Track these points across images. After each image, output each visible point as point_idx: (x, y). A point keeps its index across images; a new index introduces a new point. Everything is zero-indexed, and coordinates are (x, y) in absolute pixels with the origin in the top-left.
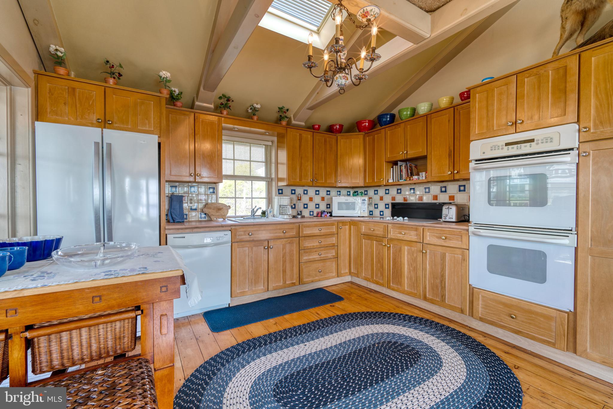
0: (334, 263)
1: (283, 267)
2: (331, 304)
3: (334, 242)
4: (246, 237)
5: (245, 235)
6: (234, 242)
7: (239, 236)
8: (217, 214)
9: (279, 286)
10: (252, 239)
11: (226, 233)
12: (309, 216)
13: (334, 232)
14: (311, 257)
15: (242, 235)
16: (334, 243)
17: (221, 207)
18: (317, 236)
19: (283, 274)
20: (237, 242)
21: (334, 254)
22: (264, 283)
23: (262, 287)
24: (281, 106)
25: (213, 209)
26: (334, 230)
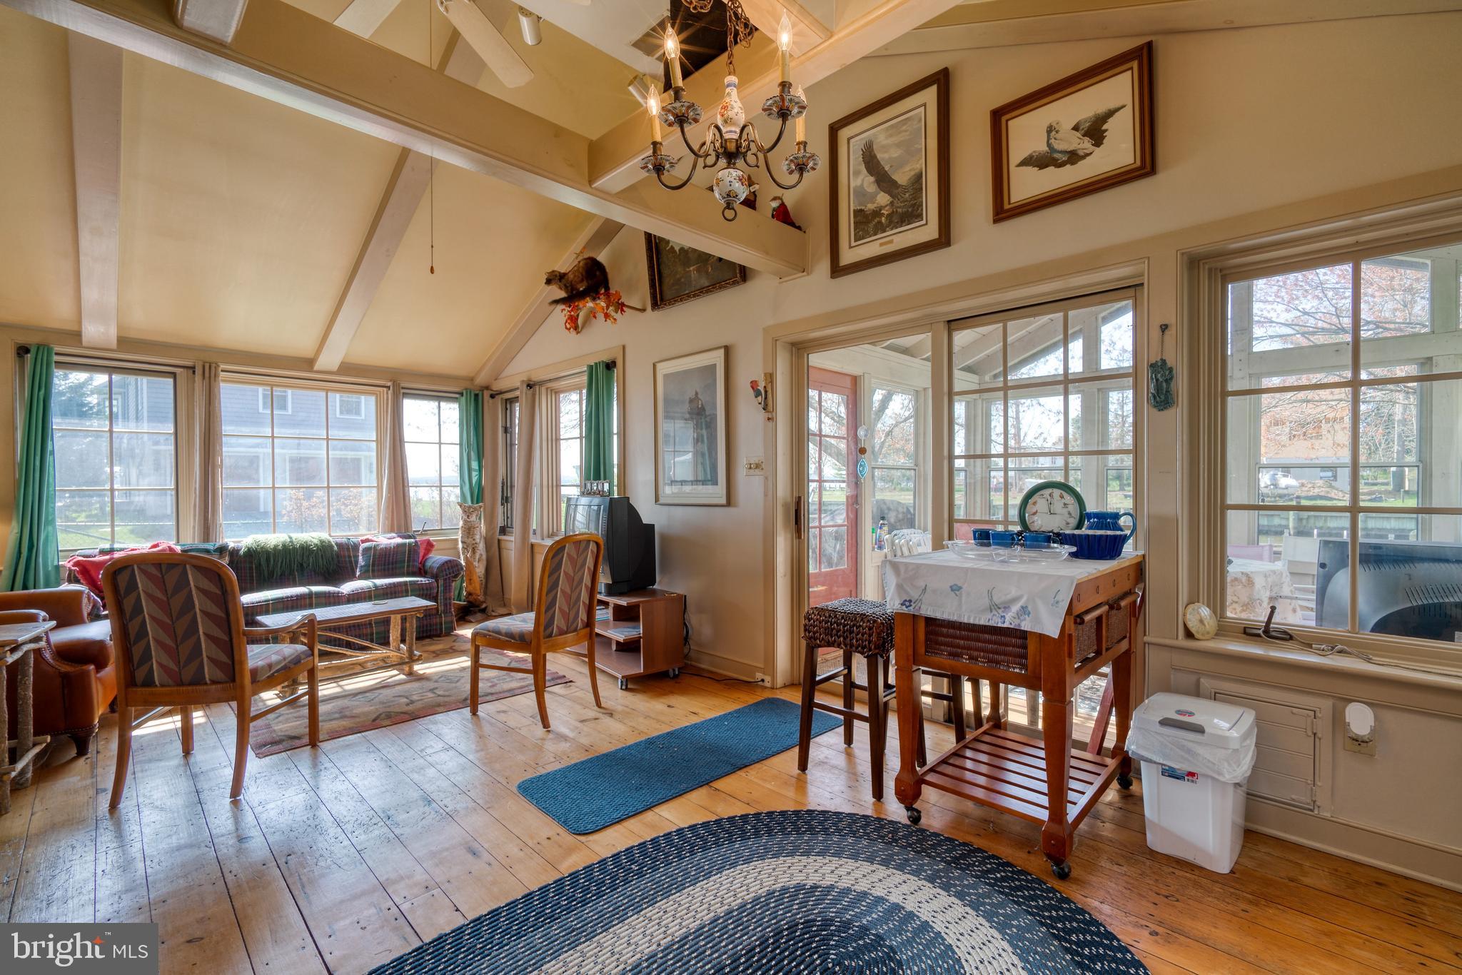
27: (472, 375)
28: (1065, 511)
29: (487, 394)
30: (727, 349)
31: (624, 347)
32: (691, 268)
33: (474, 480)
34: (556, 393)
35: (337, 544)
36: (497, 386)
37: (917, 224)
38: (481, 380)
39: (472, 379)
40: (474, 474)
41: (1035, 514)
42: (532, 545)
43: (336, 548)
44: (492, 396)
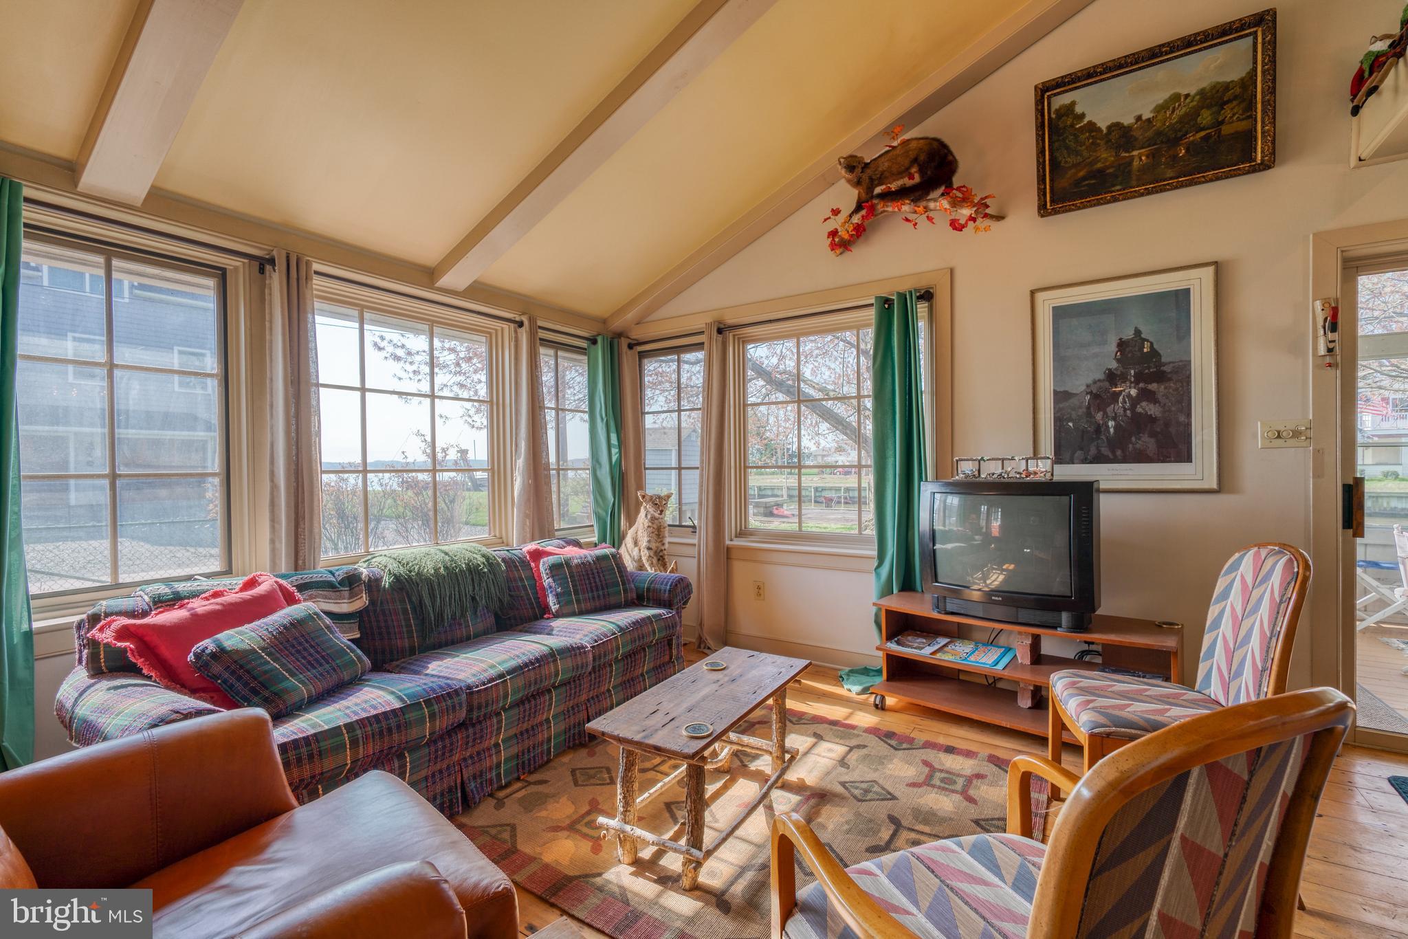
27: (606, 315)
29: (624, 343)
30: (1219, 268)
31: (952, 271)
32: (1135, 153)
33: (614, 458)
34: (743, 342)
35: (504, 560)
36: (637, 334)
38: (617, 324)
39: (604, 321)
40: (615, 451)
42: (729, 549)
43: (504, 567)
44: (630, 347)
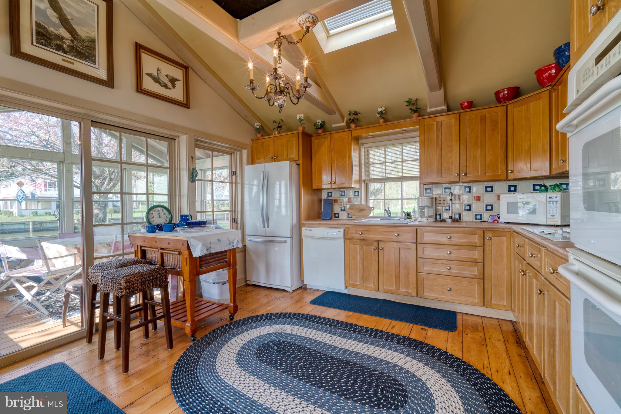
0: (477, 286)
1: (395, 272)
2: (423, 327)
3: (477, 257)
4: (357, 236)
5: (356, 233)
6: (347, 239)
7: (351, 234)
8: (359, 214)
9: (391, 290)
10: (362, 238)
11: (339, 230)
12: (474, 220)
13: (476, 243)
14: (435, 269)
15: (353, 233)
16: (476, 259)
17: (363, 208)
18: (445, 244)
19: (395, 279)
20: (350, 239)
21: (476, 273)
22: (374, 283)
23: (373, 286)
24: (407, 100)
25: (355, 210)
26: (477, 241)
28: (165, 216)
37: (92, 65)
41: (153, 218)
